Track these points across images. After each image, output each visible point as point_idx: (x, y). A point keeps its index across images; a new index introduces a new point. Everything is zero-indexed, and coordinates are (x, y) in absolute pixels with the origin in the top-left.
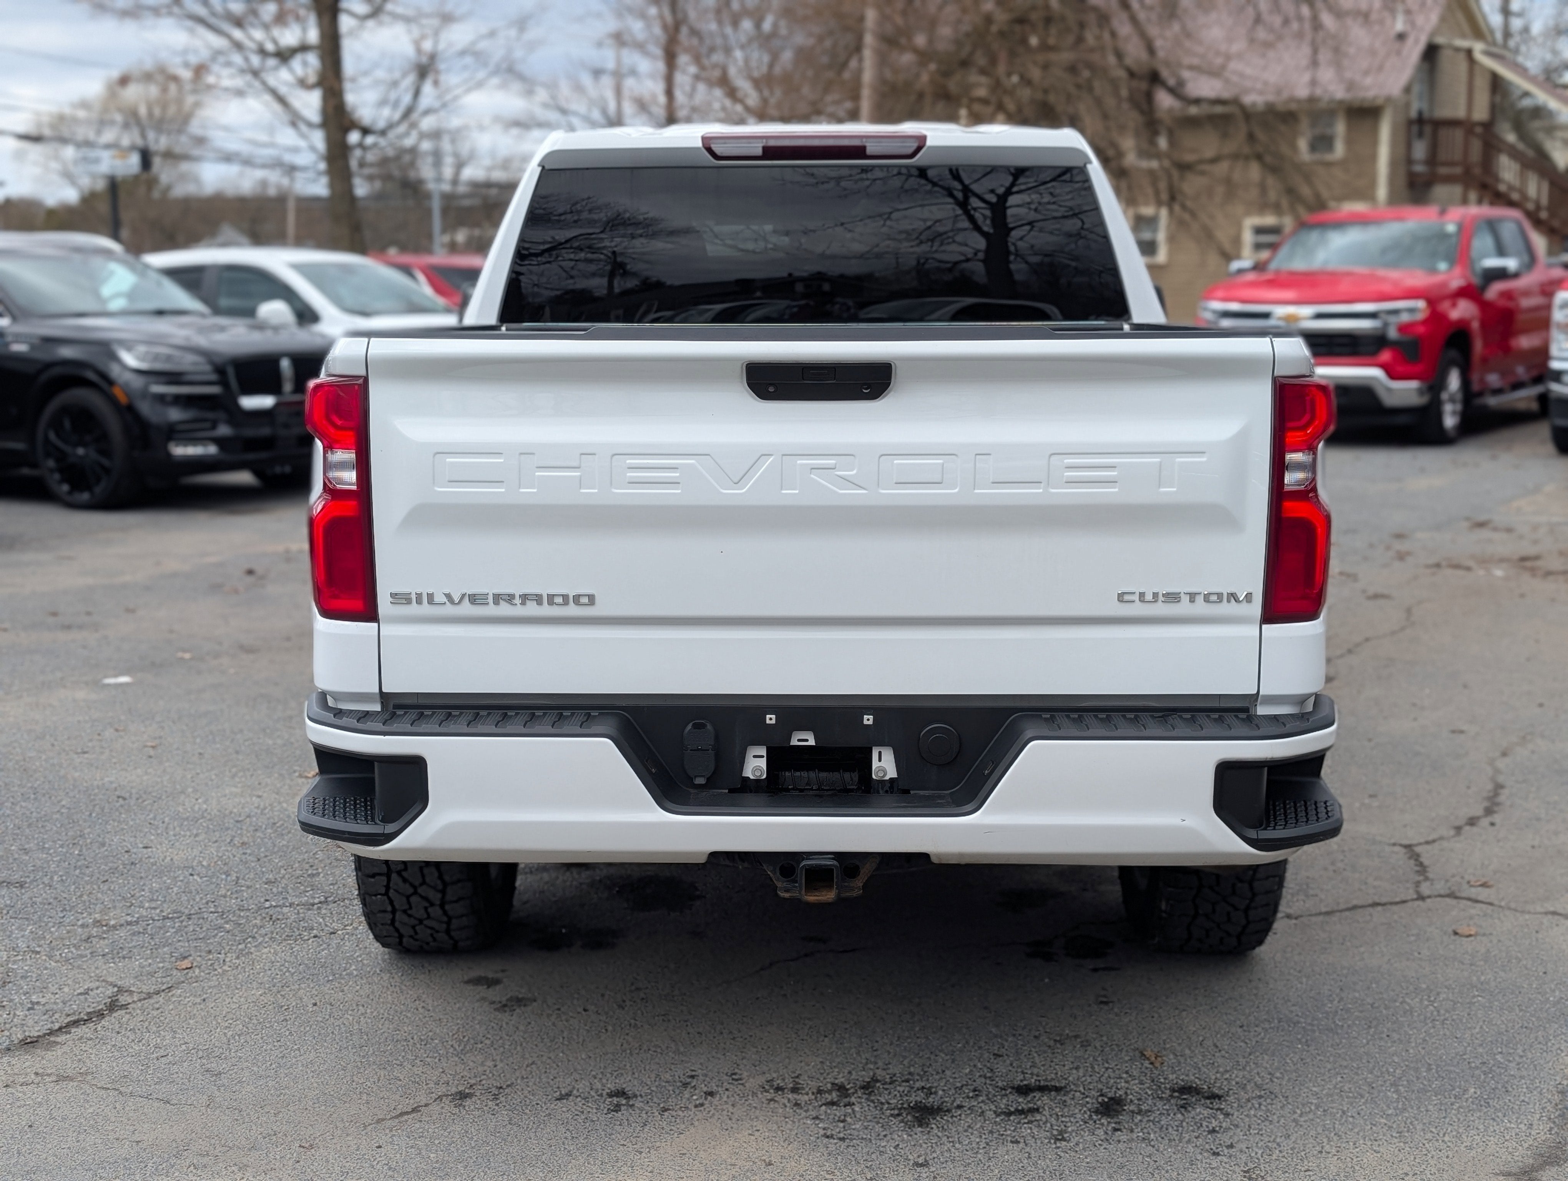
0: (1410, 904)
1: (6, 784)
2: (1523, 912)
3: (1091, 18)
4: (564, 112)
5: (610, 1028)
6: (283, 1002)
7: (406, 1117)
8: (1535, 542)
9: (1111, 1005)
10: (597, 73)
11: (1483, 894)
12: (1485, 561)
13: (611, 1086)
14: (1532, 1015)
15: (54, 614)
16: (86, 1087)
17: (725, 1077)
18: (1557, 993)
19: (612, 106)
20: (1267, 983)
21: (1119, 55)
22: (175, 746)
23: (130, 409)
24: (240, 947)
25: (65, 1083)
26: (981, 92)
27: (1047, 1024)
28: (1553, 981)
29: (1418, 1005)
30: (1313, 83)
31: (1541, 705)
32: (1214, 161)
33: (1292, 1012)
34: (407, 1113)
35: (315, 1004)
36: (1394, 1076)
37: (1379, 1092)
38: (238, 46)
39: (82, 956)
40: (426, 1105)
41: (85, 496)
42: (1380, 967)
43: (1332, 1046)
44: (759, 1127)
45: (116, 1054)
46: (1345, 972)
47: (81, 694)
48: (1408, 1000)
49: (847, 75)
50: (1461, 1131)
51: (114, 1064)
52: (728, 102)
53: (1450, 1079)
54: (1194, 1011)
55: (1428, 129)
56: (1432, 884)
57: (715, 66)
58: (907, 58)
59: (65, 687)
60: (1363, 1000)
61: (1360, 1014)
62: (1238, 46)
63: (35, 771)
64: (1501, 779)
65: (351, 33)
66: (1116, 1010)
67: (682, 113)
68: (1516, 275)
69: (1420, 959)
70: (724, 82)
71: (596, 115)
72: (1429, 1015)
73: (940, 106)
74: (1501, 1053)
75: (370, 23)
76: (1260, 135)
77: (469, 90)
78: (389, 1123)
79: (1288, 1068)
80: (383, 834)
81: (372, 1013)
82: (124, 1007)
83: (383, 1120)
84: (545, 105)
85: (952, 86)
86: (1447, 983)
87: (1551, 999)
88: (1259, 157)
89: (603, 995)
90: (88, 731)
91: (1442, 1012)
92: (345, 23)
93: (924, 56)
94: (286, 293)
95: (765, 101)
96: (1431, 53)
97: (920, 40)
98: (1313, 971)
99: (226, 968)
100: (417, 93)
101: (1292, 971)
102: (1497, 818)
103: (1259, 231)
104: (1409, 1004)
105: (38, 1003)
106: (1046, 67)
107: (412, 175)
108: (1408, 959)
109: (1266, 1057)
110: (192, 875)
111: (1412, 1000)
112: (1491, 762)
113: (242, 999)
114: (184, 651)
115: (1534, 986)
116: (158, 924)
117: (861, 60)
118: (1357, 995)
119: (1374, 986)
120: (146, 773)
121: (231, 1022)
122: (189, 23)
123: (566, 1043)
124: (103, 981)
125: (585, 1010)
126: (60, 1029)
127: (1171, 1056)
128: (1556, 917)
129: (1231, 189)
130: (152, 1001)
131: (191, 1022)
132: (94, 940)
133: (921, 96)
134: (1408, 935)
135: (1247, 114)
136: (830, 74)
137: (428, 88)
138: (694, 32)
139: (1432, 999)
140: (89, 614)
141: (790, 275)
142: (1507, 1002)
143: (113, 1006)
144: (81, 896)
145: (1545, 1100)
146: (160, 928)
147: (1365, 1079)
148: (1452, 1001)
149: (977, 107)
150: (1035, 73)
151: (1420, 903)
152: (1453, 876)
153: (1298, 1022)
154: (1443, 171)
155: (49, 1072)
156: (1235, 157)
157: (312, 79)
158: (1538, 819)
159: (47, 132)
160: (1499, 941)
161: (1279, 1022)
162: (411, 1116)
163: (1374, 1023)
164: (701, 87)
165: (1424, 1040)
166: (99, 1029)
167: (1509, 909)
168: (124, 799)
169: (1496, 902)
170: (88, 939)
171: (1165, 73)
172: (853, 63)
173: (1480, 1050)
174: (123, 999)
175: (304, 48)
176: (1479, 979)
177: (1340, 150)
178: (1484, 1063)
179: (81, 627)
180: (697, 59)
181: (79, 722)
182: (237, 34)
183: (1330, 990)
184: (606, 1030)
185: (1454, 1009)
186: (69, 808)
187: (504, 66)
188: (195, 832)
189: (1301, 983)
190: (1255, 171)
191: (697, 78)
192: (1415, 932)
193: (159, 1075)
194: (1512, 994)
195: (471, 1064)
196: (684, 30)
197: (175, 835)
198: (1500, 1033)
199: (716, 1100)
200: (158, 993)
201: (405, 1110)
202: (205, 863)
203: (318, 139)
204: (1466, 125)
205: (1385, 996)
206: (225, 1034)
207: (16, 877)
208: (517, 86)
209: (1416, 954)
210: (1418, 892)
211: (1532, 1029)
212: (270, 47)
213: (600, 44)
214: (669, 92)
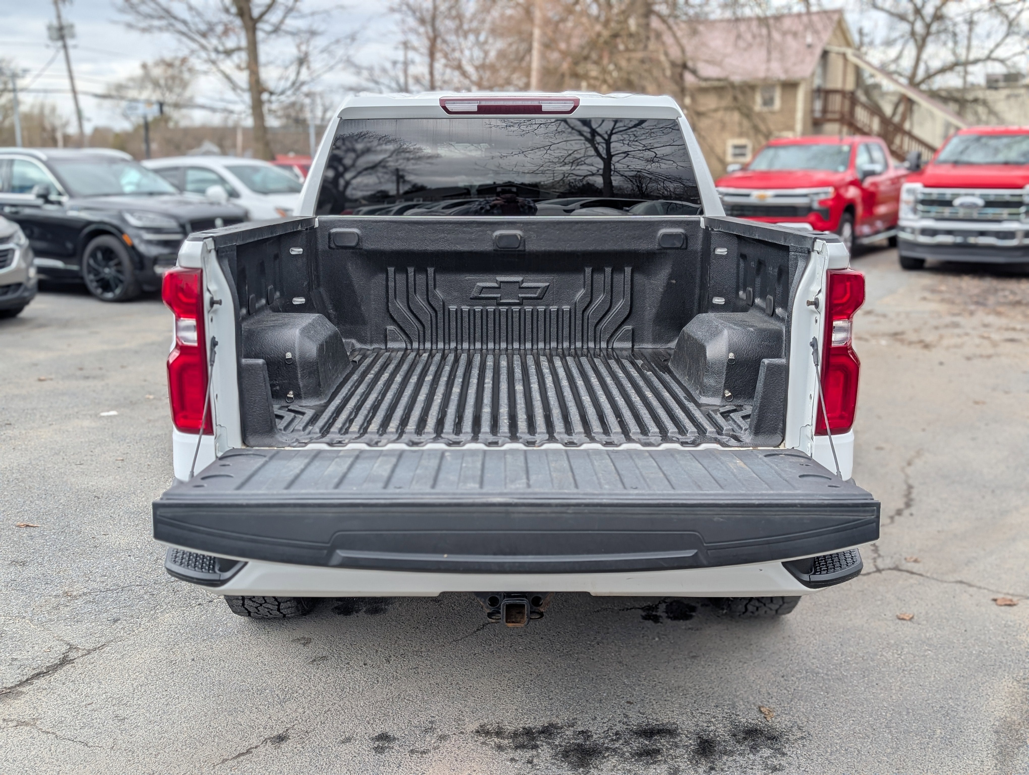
0: (873, 575)
1: (30, 487)
2: (942, 581)
3: (652, 35)
4: (377, 82)
5: (380, 679)
6: (172, 657)
7: (242, 758)
8: (900, 323)
9: (699, 658)
10: (395, 63)
11: (915, 567)
12: (875, 335)
13: (378, 732)
14: (965, 666)
15: (81, 369)
16: (34, 731)
17: (454, 723)
18: (977, 648)
19: (402, 80)
20: (795, 640)
21: (666, 54)
22: (135, 460)
23: (133, 248)
24: (152, 612)
25: (22, 727)
26: (594, 73)
27: (660, 676)
28: (972, 637)
29: (891, 658)
30: (768, 70)
31: (924, 430)
32: (716, 110)
33: (813, 664)
34: (243, 754)
35: (193, 660)
36: (886, 719)
37: (879, 733)
38: (203, 47)
39: (51, 620)
40: (256, 747)
41: (110, 295)
42: (863, 626)
43: (843, 693)
44: (476, 767)
45: (59, 702)
46: (841, 630)
47: (86, 423)
48: (884, 653)
49: (524, 64)
50: (937, 767)
51: (57, 711)
52: (462, 79)
53: (923, 721)
54: (752, 664)
55: (822, 95)
56: (883, 560)
57: (454, 59)
58: (555, 56)
59: (78, 418)
60: (856, 654)
61: (856, 666)
62: (729, 50)
63: (49, 478)
64: (911, 482)
65: (264, 41)
66: (702, 663)
67: (438, 84)
68: (880, 174)
69: (886, 619)
70: (459, 67)
71: (394, 85)
72: (900, 666)
73: (573, 82)
74: (951, 698)
75: (273, 36)
76: (740, 97)
77: (326, 72)
78: (230, 763)
79: (817, 712)
80: (219, 580)
81: (229, 666)
82: (71, 662)
83: (227, 760)
84: (367, 80)
85: (580, 70)
86: (906, 639)
87: (974, 652)
88: (739, 109)
89: (377, 651)
90: (86, 449)
91: (908, 663)
92: (260, 35)
93: (565, 54)
94: (222, 181)
95: (481, 78)
96: (825, 54)
97: (563, 46)
98: (821, 629)
99: (141, 629)
100: (298, 73)
101: (809, 630)
102: (913, 510)
103: (736, 147)
104: (886, 657)
105: (16, 659)
106: (629, 60)
107: (301, 116)
108: (879, 620)
109: (802, 703)
110: (130, 556)
111: (887, 653)
112: (903, 469)
113: (147, 656)
114: (150, 393)
115: (961, 641)
116: (103, 594)
117: (531, 56)
118: (852, 649)
119: (861, 641)
120: (115, 479)
121: (137, 674)
122: (177, 36)
123: (351, 692)
124: (61, 640)
125: (365, 664)
126: (27, 680)
127: (741, 703)
128: (964, 585)
129: (724, 126)
130: (90, 656)
131: (112, 674)
132: (61, 607)
133: (563, 75)
134: (876, 600)
135: (732, 86)
136: (515, 64)
137: (304, 70)
138: (444, 41)
139: (899, 652)
140: (101, 369)
141: (494, 183)
142: (947, 655)
143: (64, 661)
144: (59, 572)
145: (987, 740)
146: (104, 598)
147: (868, 721)
148: (912, 654)
149: (592, 82)
150: (623, 63)
151: (877, 574)
152: (895, 554)
153: (818, 673)
154: (829, 116)
155: (12, 718)
156: (727, 109)
157: (243, 65)
158: (938, 511)
159: (114, 93)
160: (932, 605)
161: (807, 673)
162: (245, 757)
163: (867, 673)
164: (448, 71)
165: (901, 688)
166: (52, 680)
167: (933, 579)
168: (99, 498)
169: (924, 574)
170: (57, 608)
171: (690, 64)
172: (527, 58)
173: (938, 696)
174: (72, 655)
175: (239, 49)
176: (925, 636)
177: (777, 104)
178: (941, 707)
179: (94, 378)
180: (446, 56)
181: (82, 442)
182: (203, 41)
183: (834, 645)
184: (378, 681)
185: (915, 661)
186: (64, 505)
187: (345, 58)
188: (137, 522)
189: (816, 640)
190: (736, 116)
191: (446, 66)
192: (879, 597)
193: (85, 721)
194: (949, 648)
195: (288, 710)
196: (439, 41)
197: (124, 525)
198: (947, 681)
199: (447, 744)
200: (95, 649)
201: (242, 751)
202: (139, 547)
203: (247, 97)
204: (842, 93)
205: (870, 650)
206: (132, 684)
207: (21, 558)
208: (352, 70)
209: (883, 615)
210: (876, 566)
211: (967, 678)
212: (221, 48)
213: (396, 48)
214: (431, 73)
